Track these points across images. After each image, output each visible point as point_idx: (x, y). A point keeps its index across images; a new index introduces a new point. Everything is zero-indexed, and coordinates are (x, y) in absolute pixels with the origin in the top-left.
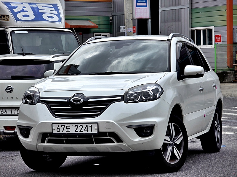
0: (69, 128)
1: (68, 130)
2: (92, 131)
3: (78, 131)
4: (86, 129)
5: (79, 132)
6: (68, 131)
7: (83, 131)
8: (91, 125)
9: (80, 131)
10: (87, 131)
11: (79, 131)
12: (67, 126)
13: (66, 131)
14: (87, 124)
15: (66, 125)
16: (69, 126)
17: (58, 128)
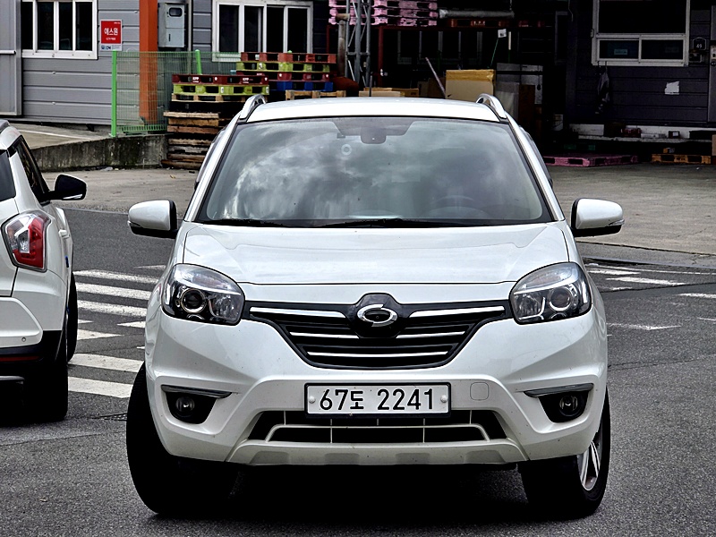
0: (361, 400)
1: (357, 403)
2: (430, 408)
3: (388, 408)
4: (414, 401)
5: (391, 411)
6: (357, 407)
7: (403, 408)
8: (431, 390)
9: (396, 408)
10: (417, 408)
11: (391, 408)
12: (353, 393)
13: (352, 408)
14: (417, 387)
15: (350, 389)
16: (361, 392)
17: (324, 399)
